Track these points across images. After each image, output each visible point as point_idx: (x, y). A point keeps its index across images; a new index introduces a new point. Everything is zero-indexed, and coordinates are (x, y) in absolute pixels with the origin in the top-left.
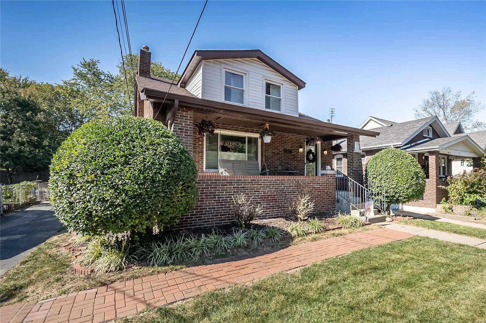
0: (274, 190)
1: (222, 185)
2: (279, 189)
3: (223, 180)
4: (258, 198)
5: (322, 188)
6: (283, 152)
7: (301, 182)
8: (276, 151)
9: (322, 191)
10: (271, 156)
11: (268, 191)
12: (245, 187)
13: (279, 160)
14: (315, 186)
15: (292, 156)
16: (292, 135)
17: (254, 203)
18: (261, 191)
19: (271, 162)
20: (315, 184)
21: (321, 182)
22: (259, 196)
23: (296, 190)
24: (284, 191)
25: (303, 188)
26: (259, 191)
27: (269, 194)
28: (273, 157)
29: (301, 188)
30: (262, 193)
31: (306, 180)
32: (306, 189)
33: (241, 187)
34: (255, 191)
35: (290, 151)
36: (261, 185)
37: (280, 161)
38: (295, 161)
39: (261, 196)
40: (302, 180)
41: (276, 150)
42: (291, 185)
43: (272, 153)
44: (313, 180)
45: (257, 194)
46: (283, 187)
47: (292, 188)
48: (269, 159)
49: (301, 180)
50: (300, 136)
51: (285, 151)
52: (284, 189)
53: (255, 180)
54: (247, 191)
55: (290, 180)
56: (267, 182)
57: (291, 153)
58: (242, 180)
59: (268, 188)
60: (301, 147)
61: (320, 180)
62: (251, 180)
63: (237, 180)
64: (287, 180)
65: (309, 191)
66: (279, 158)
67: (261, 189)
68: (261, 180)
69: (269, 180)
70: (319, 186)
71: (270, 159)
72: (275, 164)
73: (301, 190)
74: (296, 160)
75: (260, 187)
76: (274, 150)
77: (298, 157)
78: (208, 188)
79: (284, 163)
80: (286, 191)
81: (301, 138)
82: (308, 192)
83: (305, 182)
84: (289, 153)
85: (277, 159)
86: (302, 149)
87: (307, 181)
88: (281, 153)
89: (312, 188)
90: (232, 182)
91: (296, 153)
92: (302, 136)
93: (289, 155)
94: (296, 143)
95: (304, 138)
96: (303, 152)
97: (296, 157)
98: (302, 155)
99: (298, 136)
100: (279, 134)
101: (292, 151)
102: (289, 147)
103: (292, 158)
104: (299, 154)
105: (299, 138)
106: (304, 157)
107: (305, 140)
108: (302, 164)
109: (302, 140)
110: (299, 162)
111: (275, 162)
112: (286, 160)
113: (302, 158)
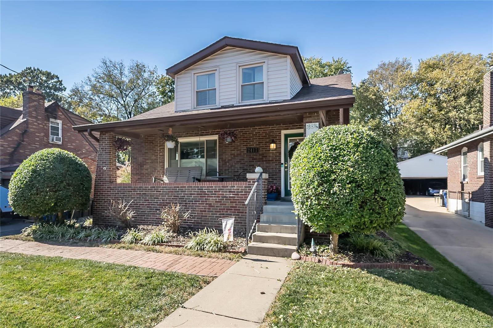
0: (173, 197)
1: (128, 192)
2: (178, 196)
3: (129, 187)
4: (157, 205)
5: (237, 197)
6: (245, 152)
7: (205, 189)
8: (235, 152)
9: (238, 202)
10: (230, 159)
11: (166, 198)
12: (146, 194)
13: (239, 163)
14: (227, 194)
15: (260, 155)
16: (259, 128)
17: (154, 209)
18: (160, 198)
19: (230, 165)
20: (227, 192)
21: (236, 189)
22: (158, 203)
23: (199, 199)
24: (184, 199)
25: (208, 197)
26: (158, 198)
27: (168, 202)
28: (232, 160)
29: (205, 197)
30: (161, 200)
31: (212, 187)
32: (213, 198)
33: (143, 194)
34: (154, 198)
35: (256, 150)
36: (160, 192)
37: (241, 164)
38: (265, 162)
39: (160, 203)
40: (207, 187)
41: (236, 151)
42: (193, 193)
43: (231, 154)
44: (222, 187)
45: (157, 201)
46: (183, 195)
47: (194, 197)
48: (226, 162)
49: (205, 187)
50: (272, 128)
51: (249, 150)
52: (185, 196)
53: (155, 187)
54: (147, 197)
55: (192, 187)
56: (166, 189)
57: (258, 151)
58: (143, 187)
59: (167, 195)
60: (273, 142)
61: (235, 187)
62: (151, 187)
63: (139, 187)
64: (188, 187)
65: (217, 200)
66: (240, 160)
67: (160, 196)
68: (160, 187)
69: (168, 187)
70: (233, 195)
71: (228, 162)
72: (235, 168)
73: (205, 199)
74: (266, 161)
75: (159, 194)
76: (233, 152)
77: (270, 157)
78: (119, 194)
79: (247, 166)
80: (186, 199)
81: (274, 130)
82: (216, 202)
83: (211, 189)
84: (255, 152)
85: (237, 162)
86: (274, 145)
87: (214, 188)
88: (242, 153)
89: (222, 197)
90: (135, 189)
91: (265, 151)
92: (276, 127)
93: (255, 155)
94: (265, 138)
95: (280, 129)
96: (276, 148)
97: (266, 157)
98: (276, 152)
99: (270, 128)
100: (240, 130)
101: (260, 149)
102: (255, 144)
103: (259, 159)
104: (271, 151)
105: (270, 130)
106: (279, 154)
107: (281, 132)
108: (276, 165)
109: (276, 132)
110: (270, 163)
111: (235, 166)
112: (250, 162)
113: (275, 156)
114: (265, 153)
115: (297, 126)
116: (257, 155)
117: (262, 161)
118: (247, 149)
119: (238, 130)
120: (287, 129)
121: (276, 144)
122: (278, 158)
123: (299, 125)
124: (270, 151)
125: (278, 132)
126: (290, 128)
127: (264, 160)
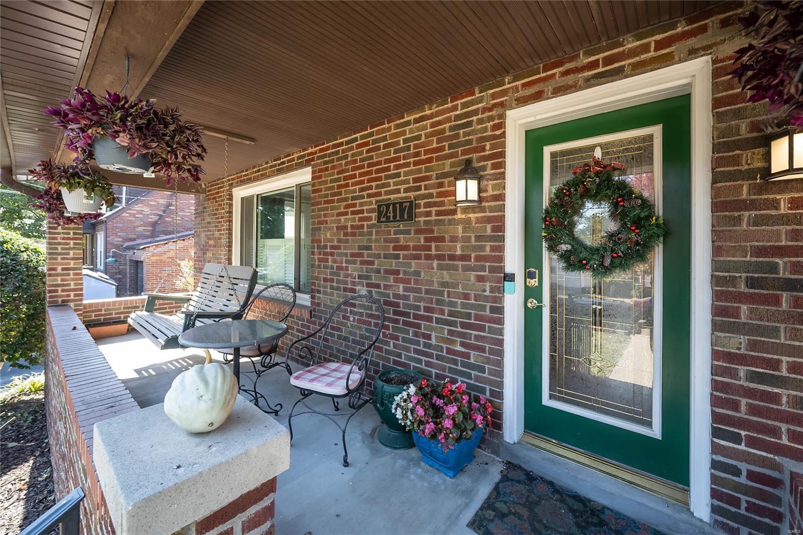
6: (374, 222)
8: (348, 221)
10: (336, 243)
15: (418, 232)
16: (417, 121)
19: (335, 266)
28: (340, 248)
35: (407, 211)
37: (362, 263)
38: (435, 263)
41: (349, 216)
43: (338, 228)
50: (464, 106)
51: (385, 212)
57: (410, 217)
60: (468, 170)
66: (360, 248)
71: (332, 254)
74: (440, 257)
76: (343, 218)
77: (454, 239)
79: (378, 271)
81: (475, 113)
84: (402, 219)
85: (352, 255)
86: (473, 185)
88: (366, 224)
91: (439, 213)
92: (480, 100)
93: (402, 232)
94: (438, 159)
95: (502, 105)
96: (481, 200)
97: (441, 239)
98: (478, 220)
99: (455, 108)
100: (362, 137)
101: (418, 206)
102: (402, 187)
103: (415, 248)
104: (459, 216)
105: (458, 117)
106: (494, 229)
107: (502, 116)
108: (481, 279)
109: (480, 121)
110: (456, 268)
111: (347, 268)
112: (386, 256)
113: (478, 238)
114: (438, 223)
115: (594, 65)
116: (409, 232)
117: (428, 257)
118: (379, 206)
119: (356, 140)
120: (538, 97)
121: (480, 179)
122: (488, 245)
123: (608, 61)
124: (454, 212)
125: (491, 119)
126: (549, 88)
127: (433, 252)
